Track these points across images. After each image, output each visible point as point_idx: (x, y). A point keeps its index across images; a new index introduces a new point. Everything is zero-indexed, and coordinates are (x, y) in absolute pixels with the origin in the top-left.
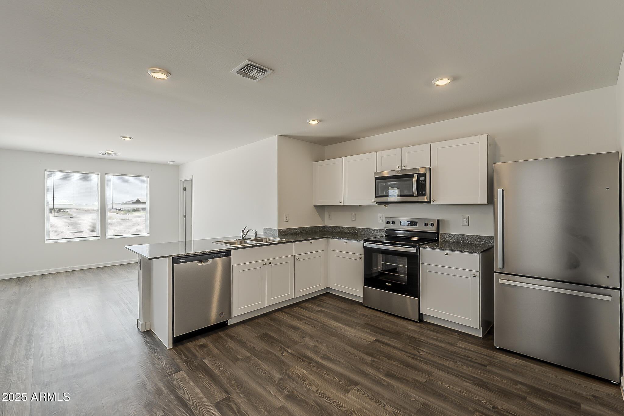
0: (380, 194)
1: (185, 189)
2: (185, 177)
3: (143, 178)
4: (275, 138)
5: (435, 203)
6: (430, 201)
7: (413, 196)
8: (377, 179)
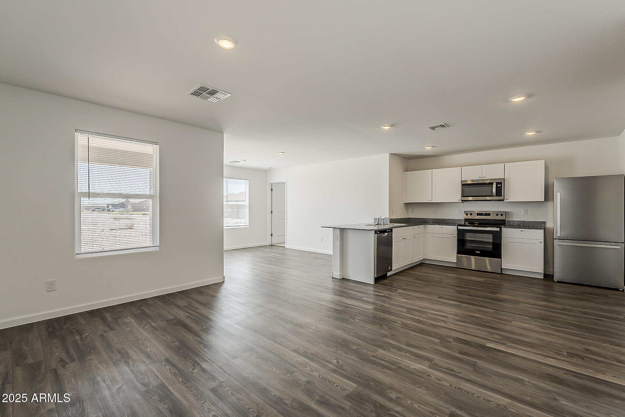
0: (465, 195)
1: (272, 190)
2: (276, 179)
3: (243, 180)
4: (388, 155)
5: (508, 201)
6: (504, 200)
7: (493, 196)
8: (463, 185)
